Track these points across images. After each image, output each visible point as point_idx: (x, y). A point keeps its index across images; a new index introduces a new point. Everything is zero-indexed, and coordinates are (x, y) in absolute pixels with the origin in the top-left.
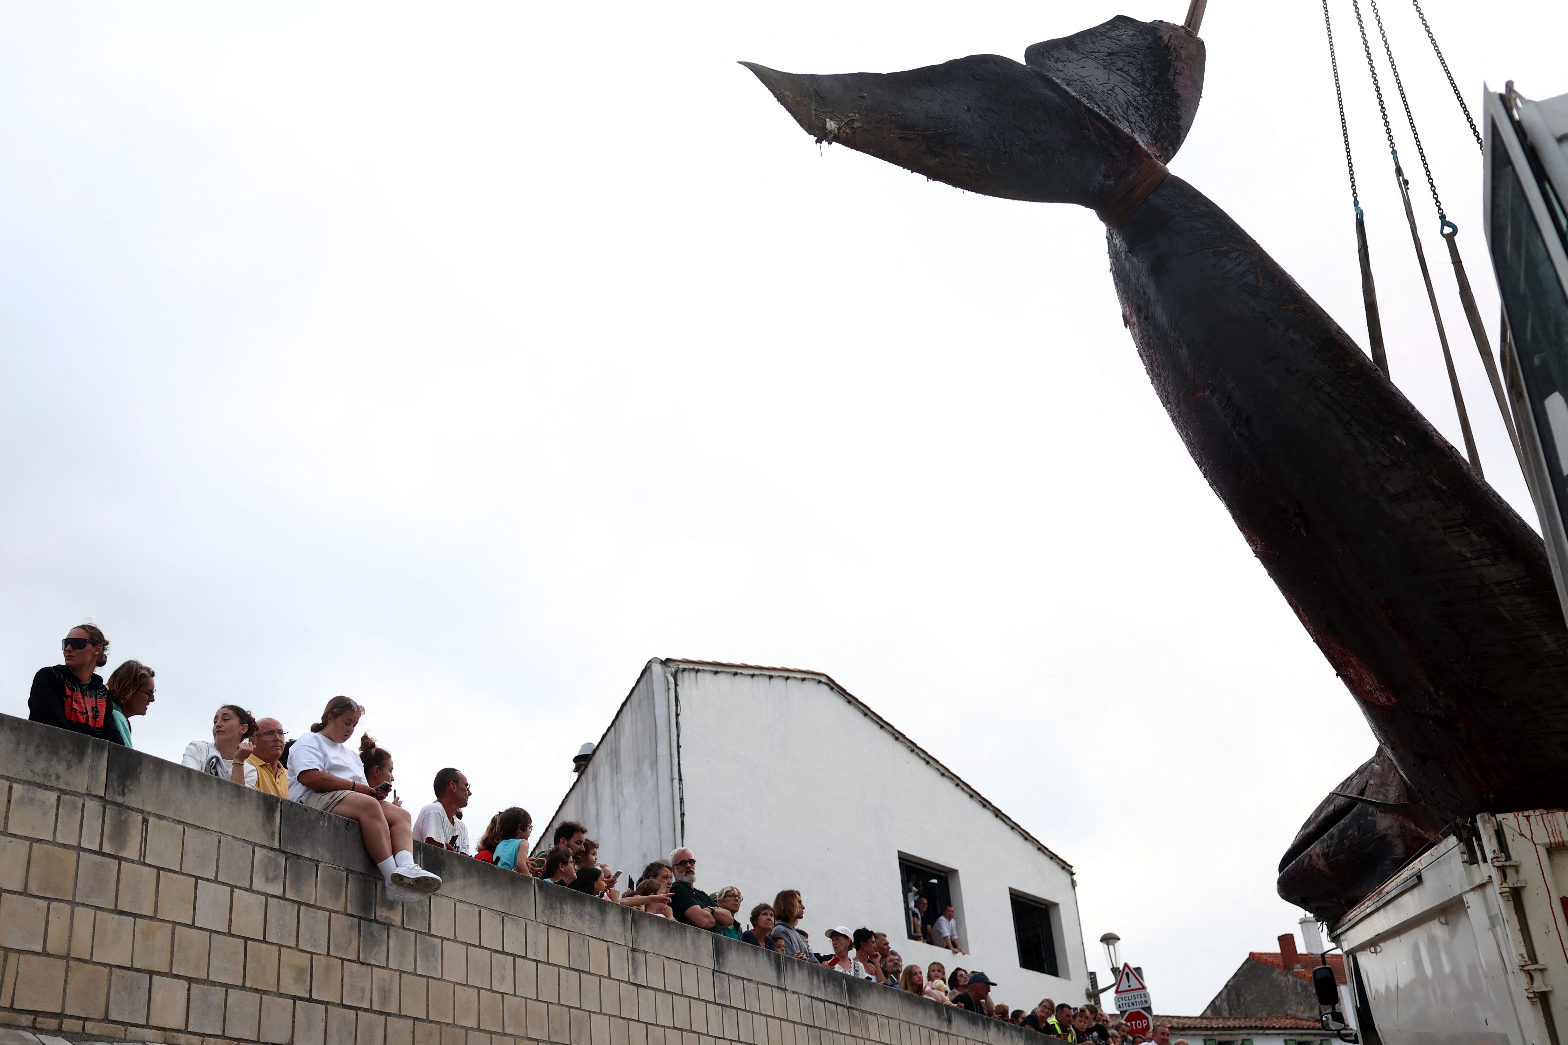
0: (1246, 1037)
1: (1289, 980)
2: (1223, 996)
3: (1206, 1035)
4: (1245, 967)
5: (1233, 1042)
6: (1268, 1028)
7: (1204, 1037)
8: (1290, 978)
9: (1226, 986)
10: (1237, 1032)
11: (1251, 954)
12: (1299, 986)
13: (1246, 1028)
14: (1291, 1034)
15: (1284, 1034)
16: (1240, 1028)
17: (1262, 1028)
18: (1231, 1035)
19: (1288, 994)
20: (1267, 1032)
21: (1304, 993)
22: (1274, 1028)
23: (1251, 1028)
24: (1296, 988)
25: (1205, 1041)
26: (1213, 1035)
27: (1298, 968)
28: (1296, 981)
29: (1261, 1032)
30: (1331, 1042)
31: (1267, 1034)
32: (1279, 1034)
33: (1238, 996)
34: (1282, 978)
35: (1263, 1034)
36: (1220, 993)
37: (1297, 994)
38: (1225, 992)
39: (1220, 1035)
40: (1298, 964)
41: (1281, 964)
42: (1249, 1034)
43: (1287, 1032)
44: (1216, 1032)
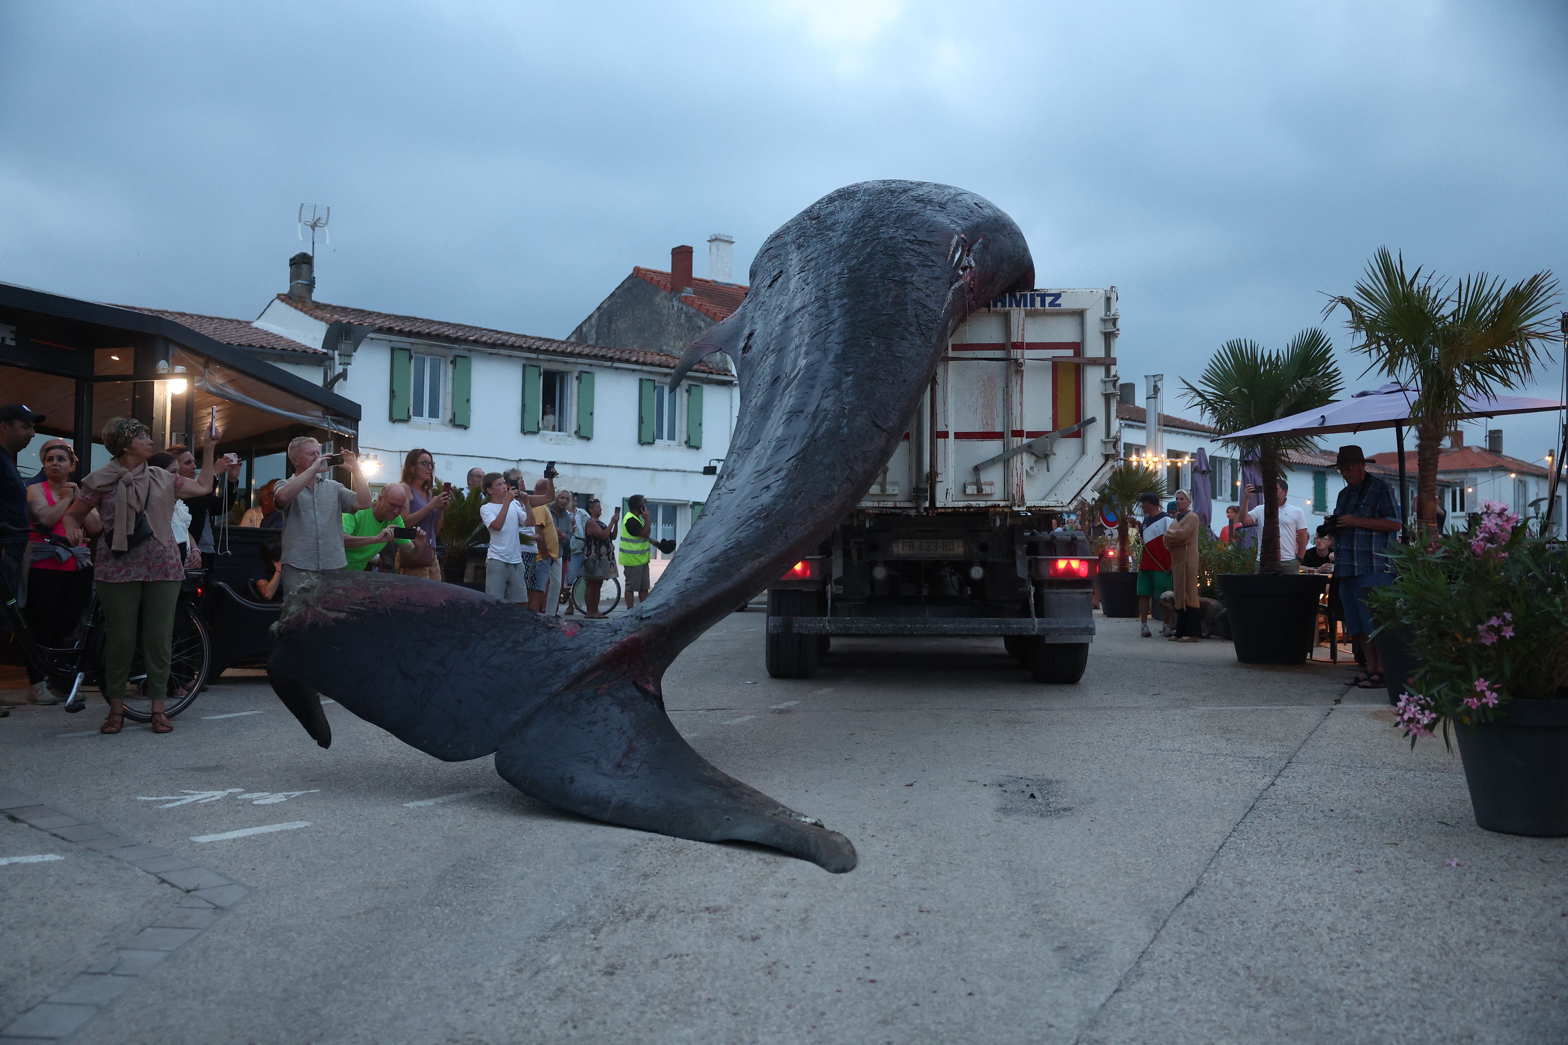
0: (586, 368)
1: (673, 306)
2: (593, 321)
3: (528, 358)
4: (626, 286)
5: (567, 373)
6: (619, 360)
7: (524, 362)
8: (676, 303)
9: (599, 308)
10: (573, 360)
11: (637, 270)
12: (683, 315)
13: (587, 356)
14: (650, 373)
15: (640, 371)
16: (580, 355)
17: (611, 359)
18: (566, 363)
19: (669, 324)
20: (616, 365)
21: (687, 325)
22: (628, 361)
23: (596, 357)
24: (679, 317)
25: (524, 366)
26: (537, 359)
27: (688, 292)
28: (682, 308)
29: (609, 364)
30: (702, 388)
31: (617, 369)
32: (634, 370)
33: (610, 322)
34: (666, 303)
35: (611, 367)
36: (590, 317)
37: (679, 325)
38: (596, 315)
39: (549, 361)
40: (689, 286)
41: (669, 285)
42: (591, 365)
43: (645, 368)
44: (541, 357)
